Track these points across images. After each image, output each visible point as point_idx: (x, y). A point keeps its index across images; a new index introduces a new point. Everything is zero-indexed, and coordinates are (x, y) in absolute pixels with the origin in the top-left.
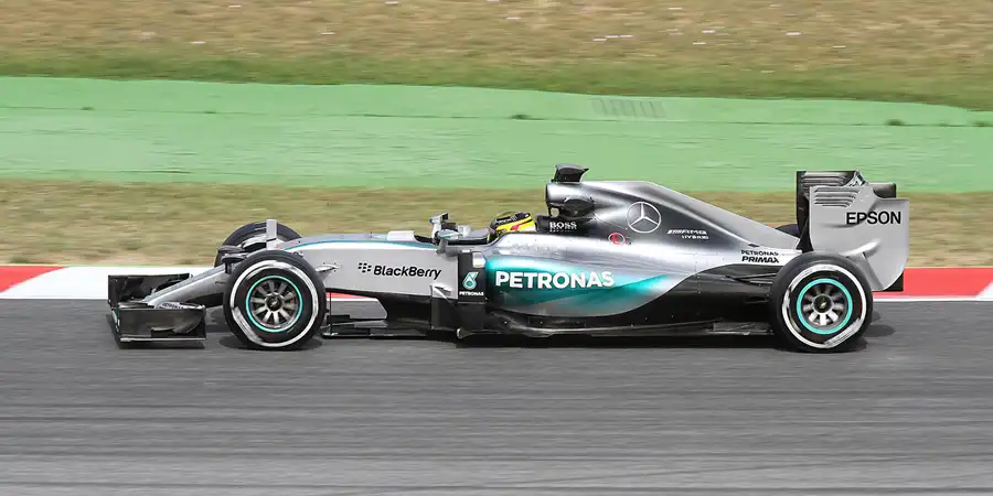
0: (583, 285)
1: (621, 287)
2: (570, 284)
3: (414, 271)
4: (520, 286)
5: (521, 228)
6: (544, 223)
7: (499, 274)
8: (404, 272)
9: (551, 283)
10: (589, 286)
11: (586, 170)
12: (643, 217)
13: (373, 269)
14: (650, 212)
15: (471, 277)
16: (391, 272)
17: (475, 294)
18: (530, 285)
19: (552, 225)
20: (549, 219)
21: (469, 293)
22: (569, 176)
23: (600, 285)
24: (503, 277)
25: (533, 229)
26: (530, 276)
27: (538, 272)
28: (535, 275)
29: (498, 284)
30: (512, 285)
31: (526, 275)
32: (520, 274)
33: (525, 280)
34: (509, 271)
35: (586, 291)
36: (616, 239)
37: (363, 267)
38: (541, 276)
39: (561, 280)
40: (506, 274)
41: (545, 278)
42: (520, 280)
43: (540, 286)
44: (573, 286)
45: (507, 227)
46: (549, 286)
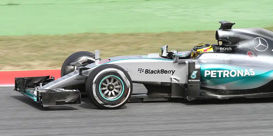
0: (242, 75)
1: (258, 75)
2: (237, 75)
3: (163, 71)
4: (215, 76)
5: (208, 51)
6: (217, 48)
7: (206, 72)
8: (158, 72)
9: (229, 75)
10: (245, 75)
11: (235, 24)
12: (260, 44)
13: (144, 71)
14: (263, 42)
15: (194, 73)
16: (153, 72)
17: (196, 80)
18: (220, 76)
19: (221, 49)
20: (218, 46)
21: (193, 80)
22: (227, 27)
23: (249, 75)
24: (208, 73)
25: (212, 51)
26: (220, 72)
27: (223, 70)
28: (222, 71)
29: (205, 76)
30: (212, 76)
31: (218, 71)
32: (216, 71)
33: (218, 74)
34: (210, 70)
35: (244, 78)
36: (250, 54)
37: (140, 70)
38: (225, 71)
39: (233, 73)
40: (209, 72)
41: (226, 73)
42: (215, 74)
43: (224, 76)
44: (238, 76)
45: (202, 50)
46: (228, 76)
